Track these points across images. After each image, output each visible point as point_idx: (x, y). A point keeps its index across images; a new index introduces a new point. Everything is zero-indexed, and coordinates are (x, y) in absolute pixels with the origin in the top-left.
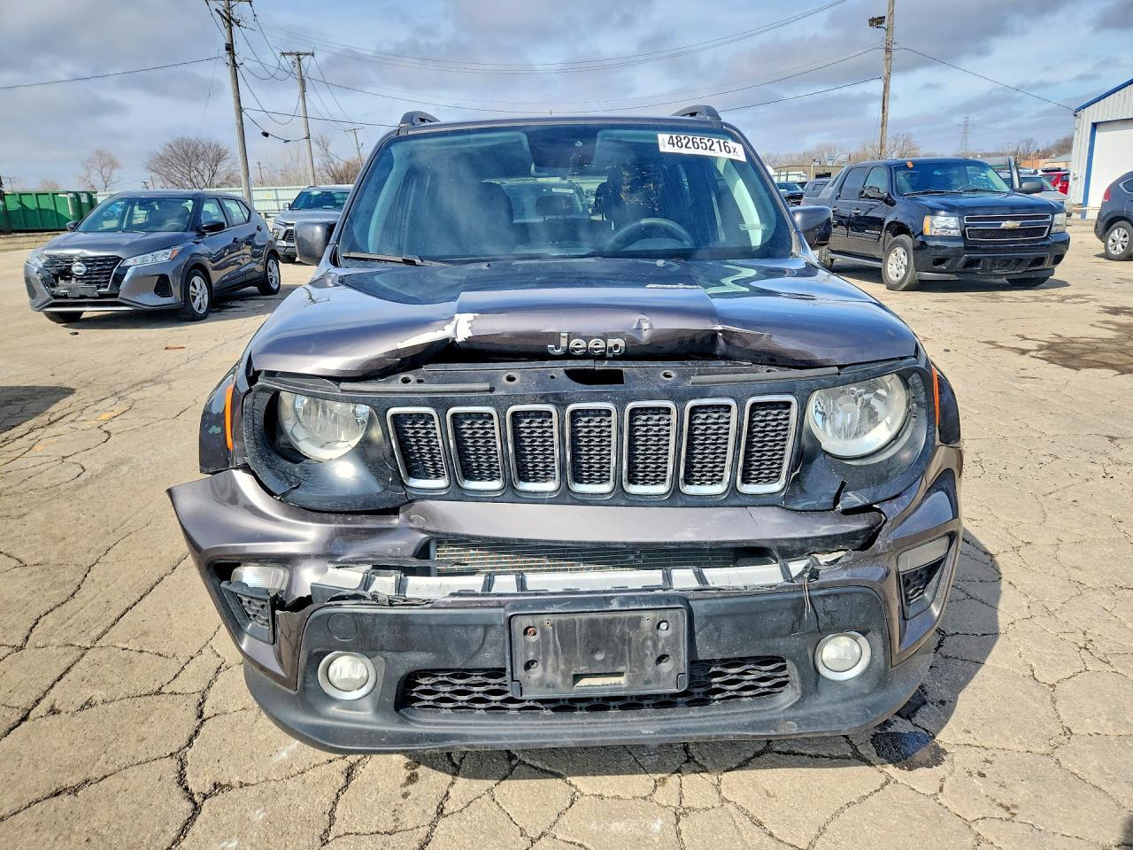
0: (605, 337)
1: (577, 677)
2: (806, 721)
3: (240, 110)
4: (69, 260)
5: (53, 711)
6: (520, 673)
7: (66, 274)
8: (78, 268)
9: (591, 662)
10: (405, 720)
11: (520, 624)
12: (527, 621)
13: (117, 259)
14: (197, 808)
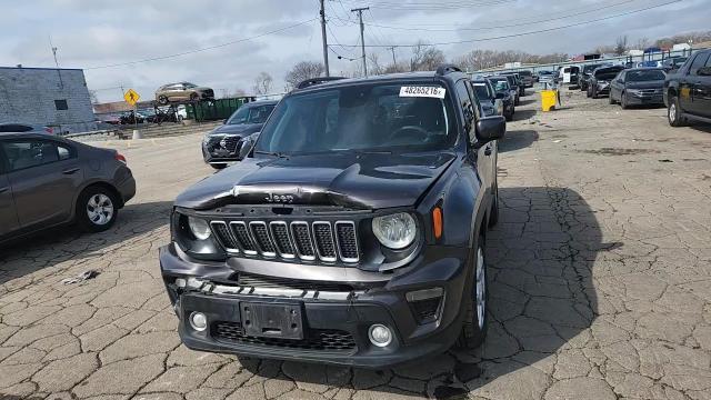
0: (285, 195)
1: (265, 330)
2: (359, 361)
3: (326, 46)
4: (221, 139)
5: (138, 332)
6: (244, 325)
7: (218, 146)
8: (223, 143)
9: (269, 324)
10: (215, 340)
11: (243, 305)
12: (246, 305)
13: (239, 138)
14: (166, 370)
